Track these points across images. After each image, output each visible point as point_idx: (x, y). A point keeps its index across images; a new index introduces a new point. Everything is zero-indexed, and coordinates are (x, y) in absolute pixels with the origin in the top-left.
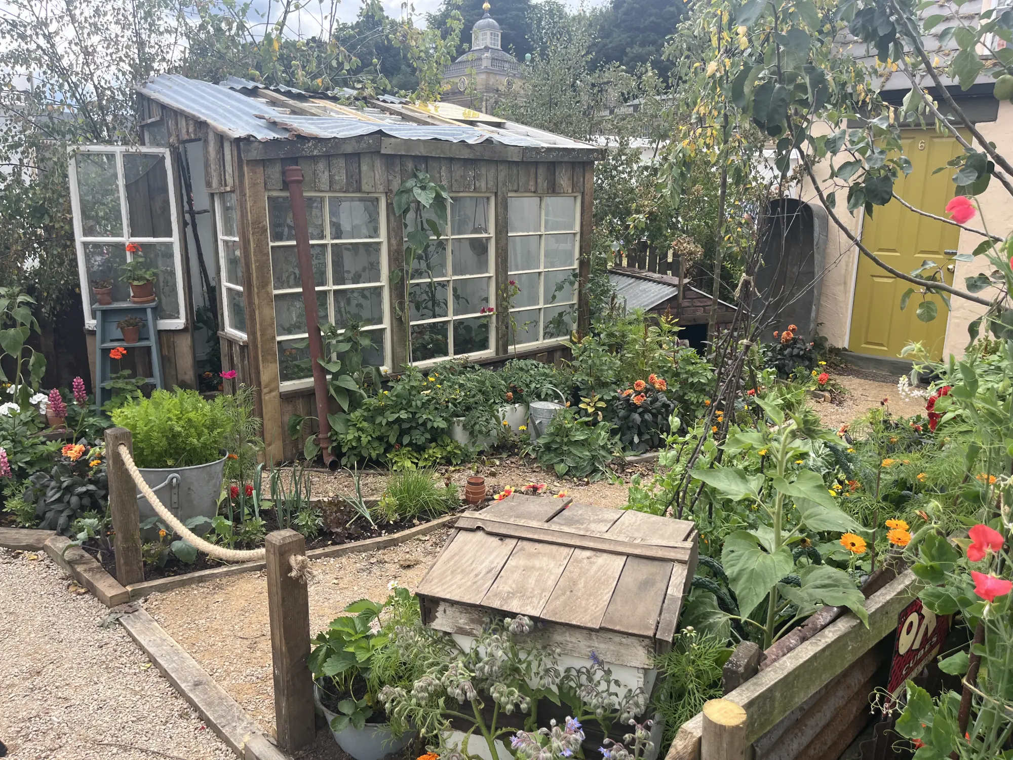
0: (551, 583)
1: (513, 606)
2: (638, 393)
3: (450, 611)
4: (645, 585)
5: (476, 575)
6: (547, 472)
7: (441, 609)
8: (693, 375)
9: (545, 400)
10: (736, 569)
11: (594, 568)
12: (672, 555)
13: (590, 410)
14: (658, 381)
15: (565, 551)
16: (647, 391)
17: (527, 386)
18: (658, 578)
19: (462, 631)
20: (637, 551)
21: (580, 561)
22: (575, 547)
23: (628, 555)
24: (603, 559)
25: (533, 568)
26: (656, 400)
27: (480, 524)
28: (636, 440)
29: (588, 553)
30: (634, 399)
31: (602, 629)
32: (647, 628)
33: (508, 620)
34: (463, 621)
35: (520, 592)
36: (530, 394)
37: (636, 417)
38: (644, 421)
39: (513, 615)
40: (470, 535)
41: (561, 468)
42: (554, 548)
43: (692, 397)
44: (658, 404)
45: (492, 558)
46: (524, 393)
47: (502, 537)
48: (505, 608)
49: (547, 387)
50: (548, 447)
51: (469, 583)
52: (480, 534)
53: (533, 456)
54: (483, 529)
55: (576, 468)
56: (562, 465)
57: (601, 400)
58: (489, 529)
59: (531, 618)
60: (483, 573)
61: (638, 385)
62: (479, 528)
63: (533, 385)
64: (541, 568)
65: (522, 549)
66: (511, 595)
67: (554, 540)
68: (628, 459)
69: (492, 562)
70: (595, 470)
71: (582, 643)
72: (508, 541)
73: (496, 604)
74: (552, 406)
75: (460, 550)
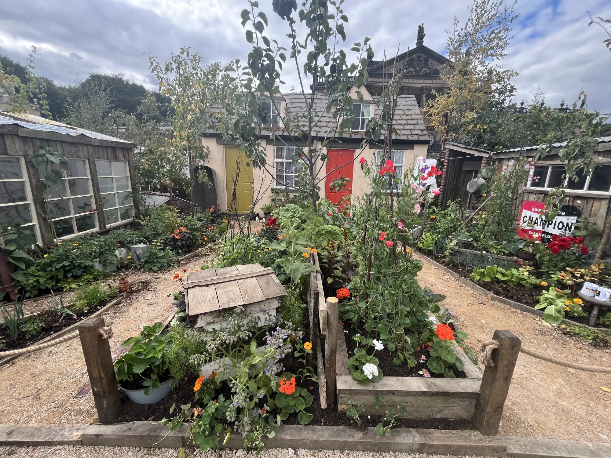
0: (238, 293)
1: (232, 305)
2: (177, 235)
3: (204, 318)
4: (268, 283)
5: (209, 301)
6: (149, 272)
7: (199, 319)
8: (193, 225)
9: (136, 244)
10: (289, 269)
11: (249, 284)
12: (268, 272)
13: (159, 244)
14: (184, 230)
15: (234, 282)
16: (180, 233)
17: (126, 240)
18: (270, 279)
19: (209, 324)
20: (258, 274)
21: (242, 283)
22: (237, 280)
23: (255, 276)
24: (248, 281)
25: (228, 291)
26: (185, 236)
27: (194, 284)
28: (180, 251)
29: (242, 280)
30: (176, 237)
31: (267, 299)
32: (278, 294)
33: (235, 310)
34: (210, 319)
35: (230, 300)
36: (129, 243)
37: (179, 243)
38: (183, 244)
39: (236, 307)
40: (193, 289)
41: (155, 268)
42: (230, 283)
43: (195, 233)
44: (186, 237)
45: (209, 293)
46: (125, 243)
47: (207, 286)
48: (230, 306)
49: (135, 239)
50: (146, 262)
51: (209, 304)
52: (197, 287)
53: (139, 267)
54: (198, 286)
55: (161, 267)
56: (155, 267)
57: (161, 240)
58: (200, 285)
59: (242, 305)
60: (211, 299)
61: (176, 232)
62: (195, 286)
63: (129, 239)
64: (230, 290)
65: (218, 287)
66: (228, 302)
67: (228, 280)
68: (180, 259)
69: (211, 295)
70: (170, 266)
71: (257, 308)
72: (210, 286)
73: (226, 306)
74: (142, 245)
75: (194, 296)
